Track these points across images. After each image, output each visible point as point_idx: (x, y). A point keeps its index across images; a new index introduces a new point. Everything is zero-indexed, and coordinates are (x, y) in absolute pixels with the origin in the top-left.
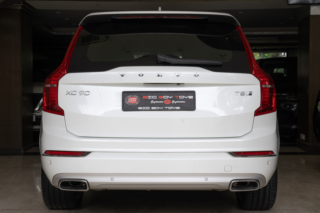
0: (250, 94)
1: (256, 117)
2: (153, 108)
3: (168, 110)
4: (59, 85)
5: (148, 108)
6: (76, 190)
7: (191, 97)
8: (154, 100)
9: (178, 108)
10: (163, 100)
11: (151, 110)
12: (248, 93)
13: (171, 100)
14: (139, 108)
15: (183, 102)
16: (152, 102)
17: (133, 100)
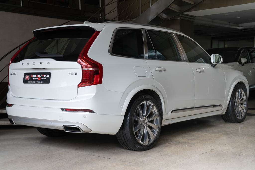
0: (76, 74)
1: (78, 88)
2: (33, 82)
3: (38, 83)
5: (31, 82)
7: (48, 76)
8: (35, 78)
9: (42, 82)
10: (38, 77)
11: (32, 83)
12: (75, 73)
13: (41, 77)
14: (29, 82)
15: (45, 79)
16: (34, 79)
17: (27, 77)
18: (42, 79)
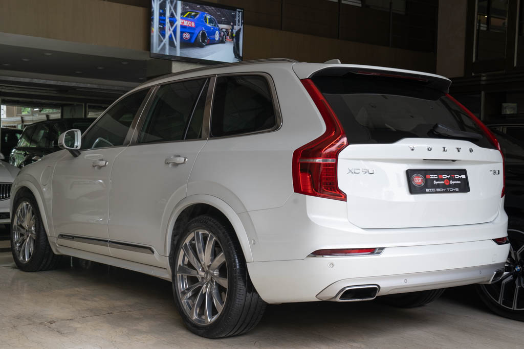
2: (438, 190)
3: (449, 192)
4: (339, 160)
5: (433, 190)
6: (365, 300)
7: (463, 177)
8: (436, 180)
9: (457, 189)
10: (443, 180)
11: (436, 192)
13: (449, 179)
14: (427, 190)
15: (459, 182)
16: (435, 182)
17: (418, 180)
18: (452, 182)
